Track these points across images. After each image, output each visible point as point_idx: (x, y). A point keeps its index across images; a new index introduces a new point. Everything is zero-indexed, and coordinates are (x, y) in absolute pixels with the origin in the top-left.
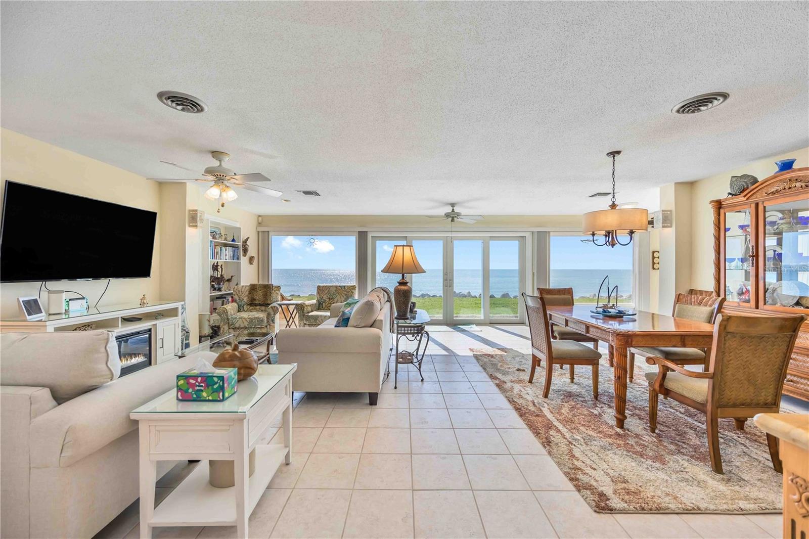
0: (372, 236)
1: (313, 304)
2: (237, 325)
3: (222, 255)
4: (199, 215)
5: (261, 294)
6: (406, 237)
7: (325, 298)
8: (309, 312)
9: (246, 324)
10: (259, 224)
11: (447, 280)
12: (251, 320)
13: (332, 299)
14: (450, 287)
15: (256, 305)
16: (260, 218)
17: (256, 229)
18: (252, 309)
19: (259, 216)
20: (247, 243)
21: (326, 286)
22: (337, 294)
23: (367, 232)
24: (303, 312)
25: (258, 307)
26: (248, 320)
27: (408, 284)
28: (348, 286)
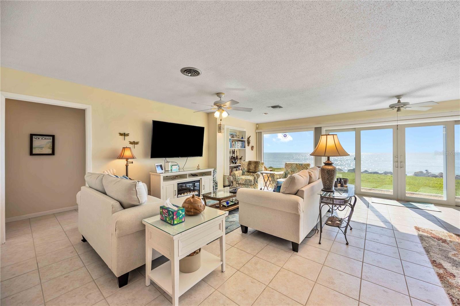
0: (326, 130)
1: (280, 174)
2: (239, 182)
3: (236, 146)
4: (222, 126)
5: (253, 167)
6: (355, 128)
7: (289, 170)
8: (278, 179)
9: (243, 182)
10: (257, 128)
11: (397, 162)
12: (246, 180)
13: (293, 172)
14: (401, 168)
15: (251, 172)
16: (257, 125)
17: (255, 131)
18: (249, 174)
19: (257, 124)
20: (250, 139)
21: (290, 164)
22: (297, 169)
23: (321, 127)
24: (274, 179)
25: (252, 174)
26: (245, 180)
27: (333, 165)
28: (304, 164)
